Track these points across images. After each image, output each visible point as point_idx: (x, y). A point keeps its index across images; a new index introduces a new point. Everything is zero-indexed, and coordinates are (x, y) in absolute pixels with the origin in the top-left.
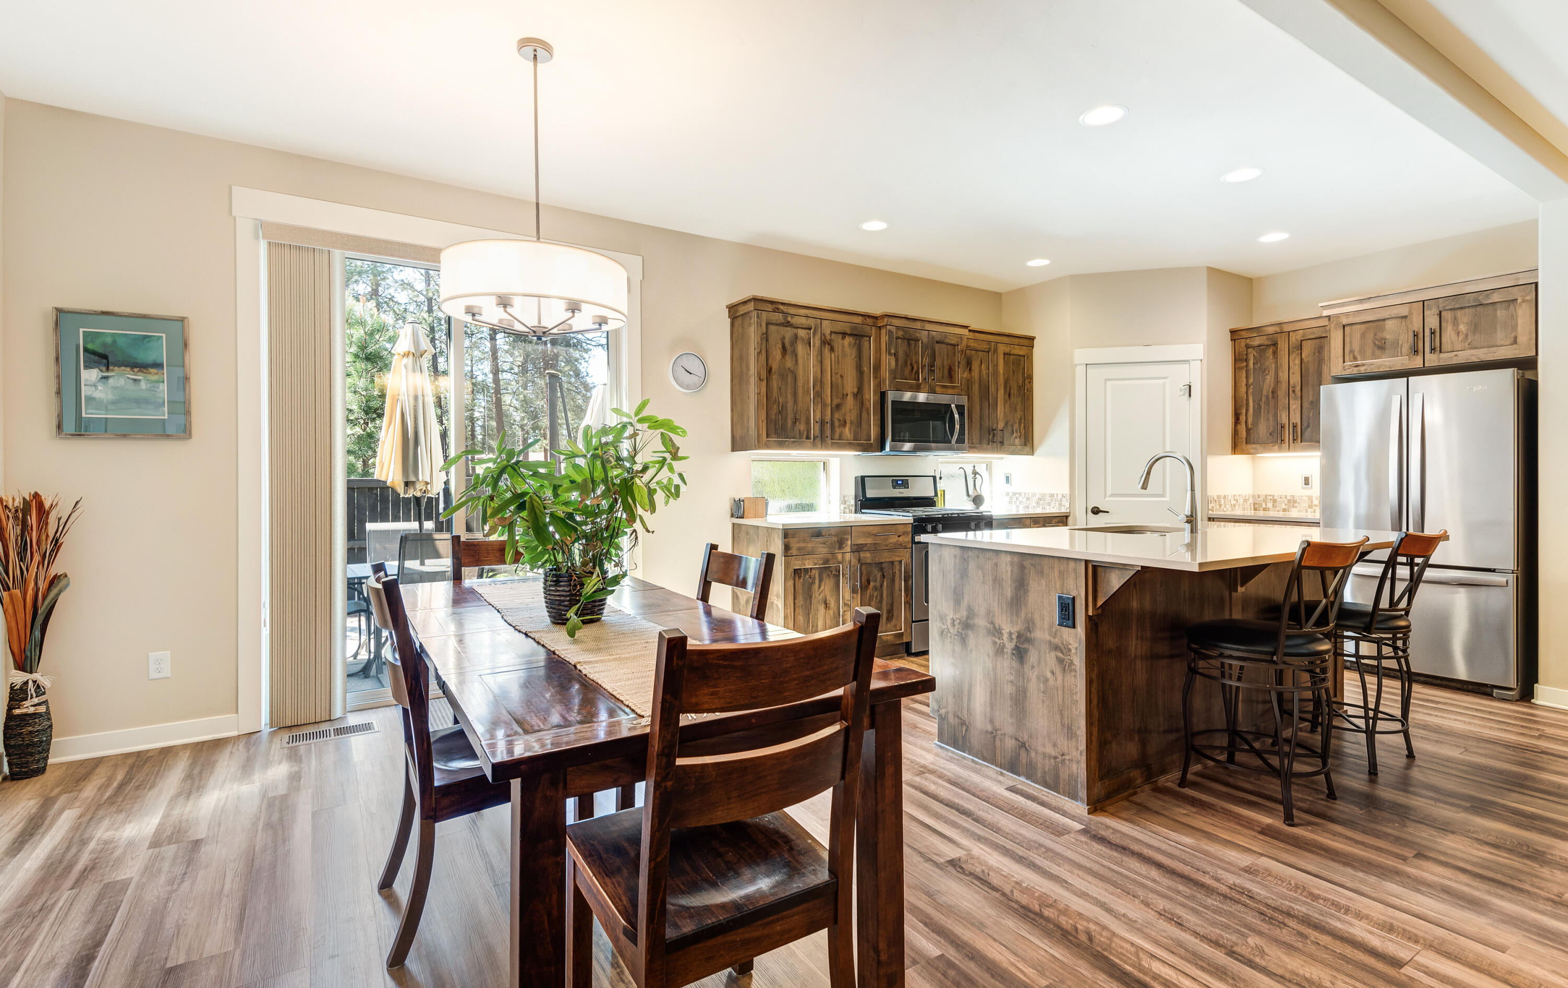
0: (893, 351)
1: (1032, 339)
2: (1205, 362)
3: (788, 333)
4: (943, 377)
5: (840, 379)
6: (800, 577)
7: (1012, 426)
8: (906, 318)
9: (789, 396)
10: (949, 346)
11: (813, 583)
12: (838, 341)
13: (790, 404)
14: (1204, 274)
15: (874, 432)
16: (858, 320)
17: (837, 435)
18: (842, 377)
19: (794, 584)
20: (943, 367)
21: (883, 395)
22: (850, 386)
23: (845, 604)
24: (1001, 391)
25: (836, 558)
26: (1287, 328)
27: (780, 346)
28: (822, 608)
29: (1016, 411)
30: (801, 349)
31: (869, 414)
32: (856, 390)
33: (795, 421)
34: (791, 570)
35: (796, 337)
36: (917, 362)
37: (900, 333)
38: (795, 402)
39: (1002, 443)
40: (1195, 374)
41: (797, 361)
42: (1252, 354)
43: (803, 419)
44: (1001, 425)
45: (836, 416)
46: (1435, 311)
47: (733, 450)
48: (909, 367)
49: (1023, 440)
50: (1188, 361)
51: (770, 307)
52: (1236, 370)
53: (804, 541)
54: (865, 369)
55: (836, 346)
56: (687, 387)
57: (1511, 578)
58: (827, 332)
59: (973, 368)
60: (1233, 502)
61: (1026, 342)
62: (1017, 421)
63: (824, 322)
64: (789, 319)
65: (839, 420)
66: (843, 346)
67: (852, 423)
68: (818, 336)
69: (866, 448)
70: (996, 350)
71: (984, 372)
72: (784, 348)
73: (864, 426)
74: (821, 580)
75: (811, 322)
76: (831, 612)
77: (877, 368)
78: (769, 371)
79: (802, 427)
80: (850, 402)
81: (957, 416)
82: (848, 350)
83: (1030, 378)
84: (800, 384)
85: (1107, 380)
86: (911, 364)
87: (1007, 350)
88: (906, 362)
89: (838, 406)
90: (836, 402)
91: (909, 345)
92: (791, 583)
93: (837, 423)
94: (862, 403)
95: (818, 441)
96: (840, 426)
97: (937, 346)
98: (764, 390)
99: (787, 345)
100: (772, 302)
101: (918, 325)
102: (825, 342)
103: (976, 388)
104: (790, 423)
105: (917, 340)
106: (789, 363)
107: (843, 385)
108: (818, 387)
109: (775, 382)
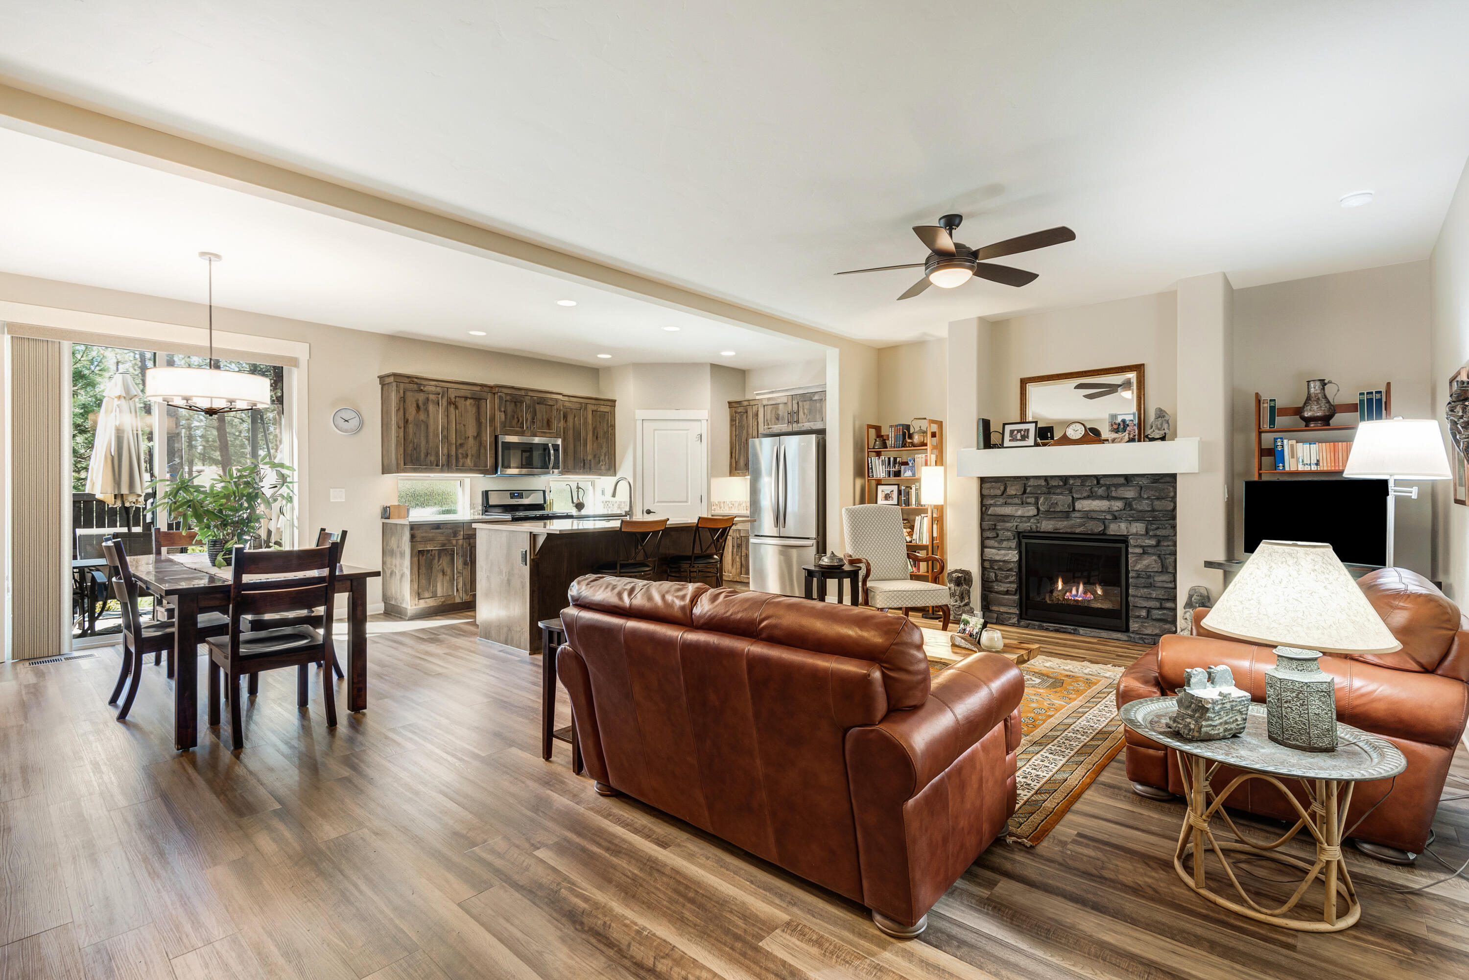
0: (503, 409)
1: (615, 401)
2: (709, 421)
3: (421, 397)
4: (542, 426)
5: (463, 428)
6: (423, 555)
7: (599, 458)
8: (513, 388)
9: (422, 438)
10: (548, 406)
11: (433, 559)
12: (461, 403)
13: (423, 443)
14: (708, 369)
15: (490, 462)
16: (478, 388)
17: (461, 464)
18: (464, 425)
19: (419, 560)
20: (543, 419)
21: (496, 437)
22: (471, 431)
23: (458, 572)
24: (590, 435)
25: (452, 543)
26: (752, 403)
27: (415, 405)
28: (440, 576)
29: (602, 448)
30: (431, 407)
31: (486, 450)
32: (475, 434)
33: (427, 455)
34: (416, 551)
35: (428, 399)
36: (522, 417)
37: (508, 398)
38: (427, 442)
39: (590, 469)
40: (703, 428)
41: (428, 415)
42: (738, 416)
43: (433, 453)
44: (590, 457)
45: (460, 451)
46: (796, 401)
47: (383, 474)
48: (516, 420)
49: (607, 467)
50: (700, 420)
51: (407, 380)
52: (731, 425)
53: (426, 532)
54: (483, 420)
55: (459, 405)
56: (346, 431)
57: (814, 542)
58: (452, 397)
59: (568, 420)
60: (730, 505)
61: (609, 403)
62: (603, 454)
63: (450, 390)
64: (422, 388)
65: (462, 454)
66: (465, 405)
67: (472, 456)
68: (445, 399)
69: (485, 472)
70: (586, 408)
71: (577, 422)
72: (418, 407)
73: (482, 458)
74: (439, 557)
75: (439, 389)
76: (448, 578)
77: (492, 419)
78: (406, 421)
79: (433, 458)
80: (471, 441)
81: (552, 452)
82: (469, 408)
83: (613, 427)
84: (431, 429)
85: (655, 430)
86: (517, 418)
87: (595, 408)
88: (513, 417)
89: (461, 445)
90: (459, 442)
91: (516, 405)
92: (416, 559)
93: (460, 456)
94: (480, 443)
95: (445, 468)
96: (462, 458)
97: (537, 407)
98: (402, 434)
99: (421, 404)
100: (408, 377)
101: (523, 393)
102: (450, 403)
103: (571, 433)
104: (423, 456)
105: (521, 402)
106: (422, 416)
107: (465, 431)
108: (445, 433)
109: (411, 428)
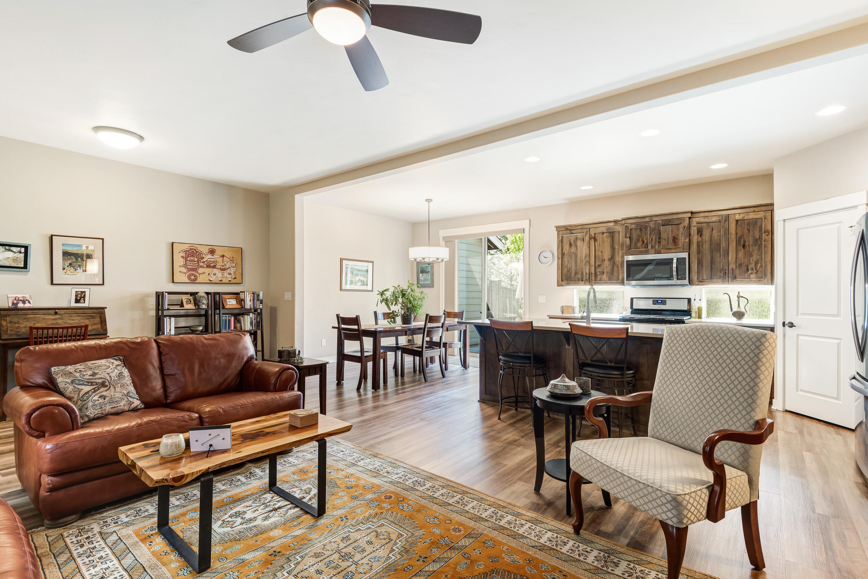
0: (628, 236)
1: (773, 204)
3: (572, 237)
4: (668, 244)
5: (600, 254)
7: (748, 266)
8: (638, 218)
9: (573, 264)
10: (674, 226)
12: (599, 237)
13: (573, 267)
15: (621, 276)
16: (612, 224)
17: (599, 279)
18: (602, 252)
20: (668, 238)
22: (607, 255)
24: (734, 245)
27: (569, 243)
29: (752, 255)
30: (579, 243)
31: (618, 267)
32: (610, 257)
33: (576, 274)
35: (577, 238)
36: (648, 239)
37: (634, 226)
38: (576, 266)
39: (734, 278)
41: (577, 248)
43: (580, 273)
44: (733, 267)
45: (598, 270)
48: (641, 243)
49: (760, 274)
50: (856, 207)
51: (566, 228)
54: (617, 246)
55: (598, 239)
56: (544, 264)
58: (593, 233)
61: (764, 208)
63: (591, 229)
65: (600, 272)
66: (603, 238)
67: (607, 273)
68: (588, 236)
69: (617, 284)
71: (715, 235)
72: (571, 244)
73: (614, 273)
75: (583, 231)
77: (623, 245)
78: (563, 254)
79: (579, 276)
80: (607, 263)
82: (606, 239)
83: (770, 232)
84: (578, 258)
85: (800, 229)
87: (741, 217)
88: (638, 240)
89: (599, 266)
90: (597, 264)
91: (641, 231)
93: (598, 273)
94: (614, 263)
96: (600, 275)
97: (661, 227)
98: (560, 263)
99: (572, 242)
101: (647, 220)
102: (590, 238)
103: (707, 245)
104: (573, 275)
105: (646, 228)
106: (573, 250)
107: (602, 256)
108: (587, 259)
109: (566, 258)
